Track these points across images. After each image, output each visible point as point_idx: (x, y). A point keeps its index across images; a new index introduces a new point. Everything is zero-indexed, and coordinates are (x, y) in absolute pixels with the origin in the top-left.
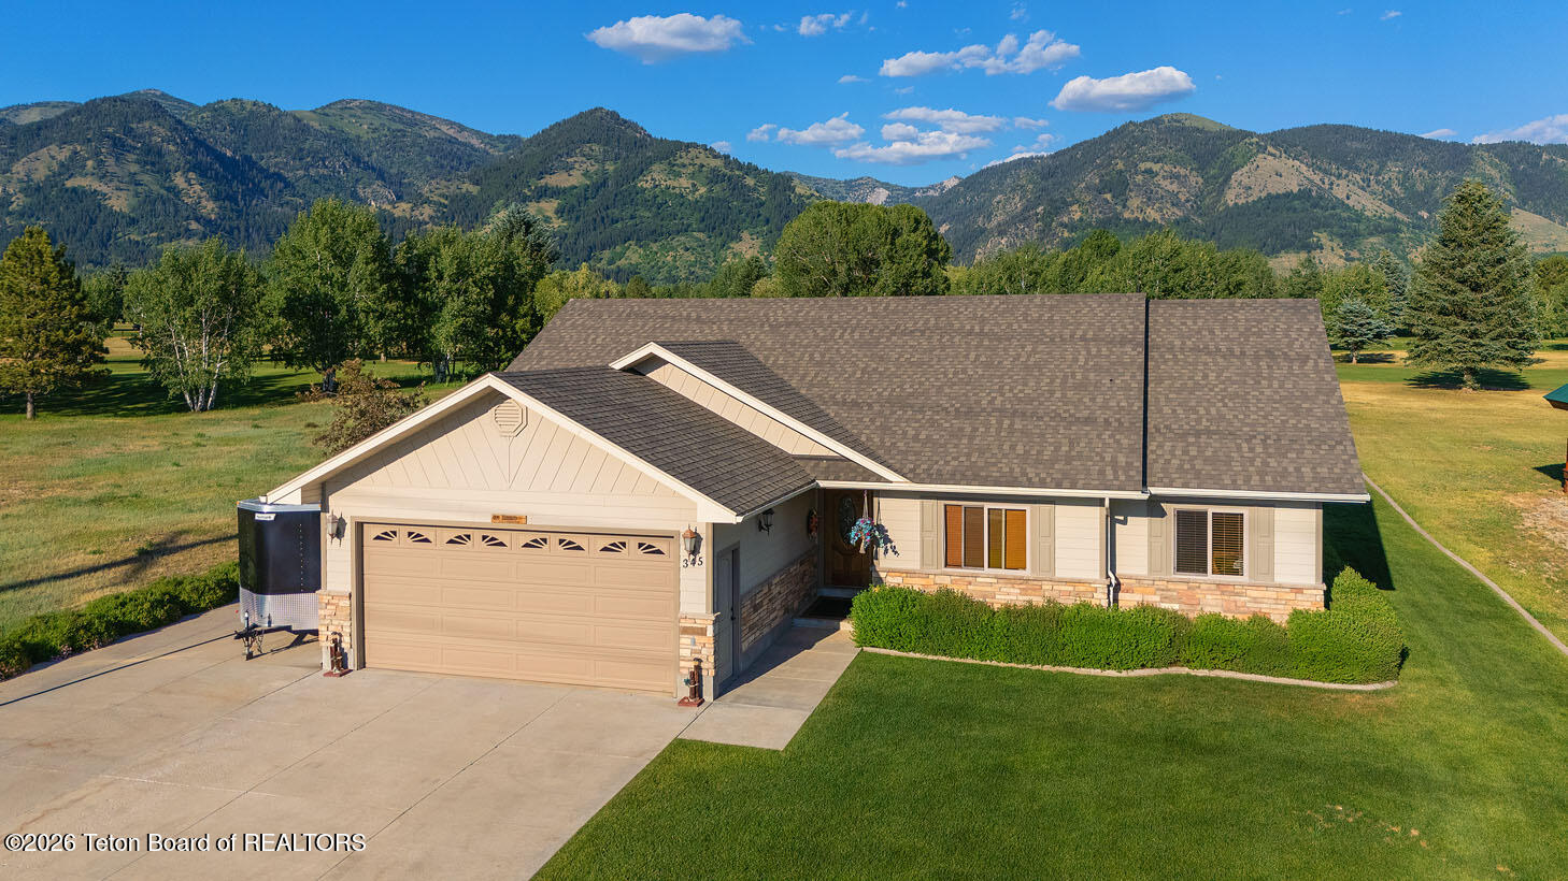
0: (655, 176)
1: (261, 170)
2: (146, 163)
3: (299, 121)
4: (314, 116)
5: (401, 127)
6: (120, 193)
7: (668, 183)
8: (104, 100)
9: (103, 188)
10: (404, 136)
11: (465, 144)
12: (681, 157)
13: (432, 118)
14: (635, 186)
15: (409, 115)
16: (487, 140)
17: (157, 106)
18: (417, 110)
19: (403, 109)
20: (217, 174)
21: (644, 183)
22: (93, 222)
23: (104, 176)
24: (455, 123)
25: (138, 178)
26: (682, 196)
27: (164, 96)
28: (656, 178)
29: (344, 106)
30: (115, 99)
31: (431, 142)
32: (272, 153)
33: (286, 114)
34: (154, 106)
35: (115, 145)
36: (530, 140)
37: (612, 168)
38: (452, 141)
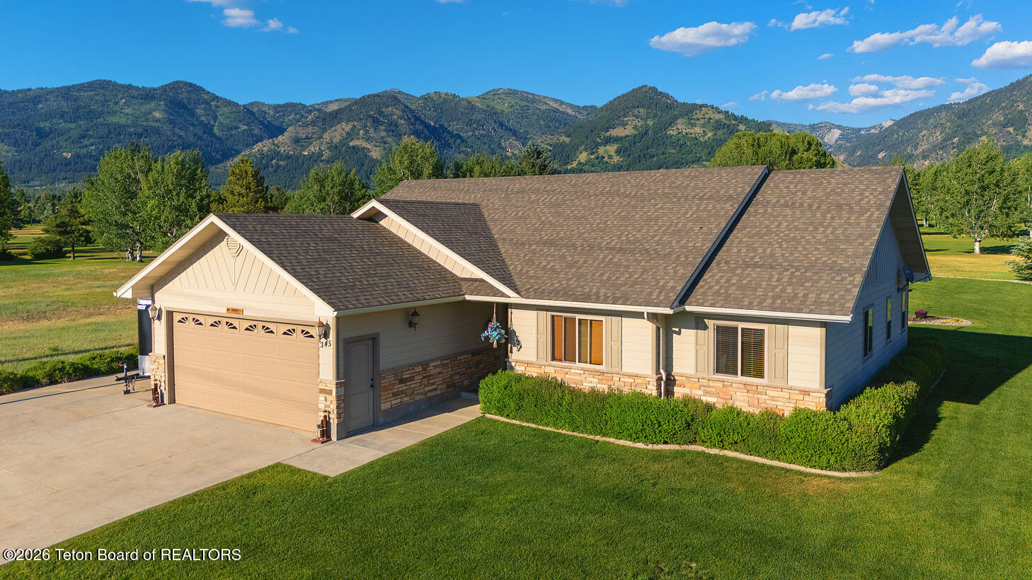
0: (679, 127)
1: (449, 133)
2: (389, 131)
3: (470, 103)
4: (477, 99)
5: (527, 104)
6: (376, 148)
7: (688, 130)
8: (369, 96)
9: (368, 146)
10: (528, 109)
11: (563, 113)
12: (696, 114)
13: (545, 97)
14: (665, 134)
15: (531, 97)
16: (576, 109)
17: (395, 98)
18: (536, 93)
19: (528, 93)
20: (425, 136)
21: (672, 132)
22: (363, 165)
23: (369, 139)
24: (557, 100)
25: (386, 139)
26: (696, 139)
27: (400, 92)
28: (680, 127)
29: (495, 93)
30: (374, 95)
31: (543, 112)
32: (455, 123)
33: (463, 99)
34: (393, 98)
35: (374, 121)
36: (602, 108)
37: (651, 123)
38: (556, 111)
